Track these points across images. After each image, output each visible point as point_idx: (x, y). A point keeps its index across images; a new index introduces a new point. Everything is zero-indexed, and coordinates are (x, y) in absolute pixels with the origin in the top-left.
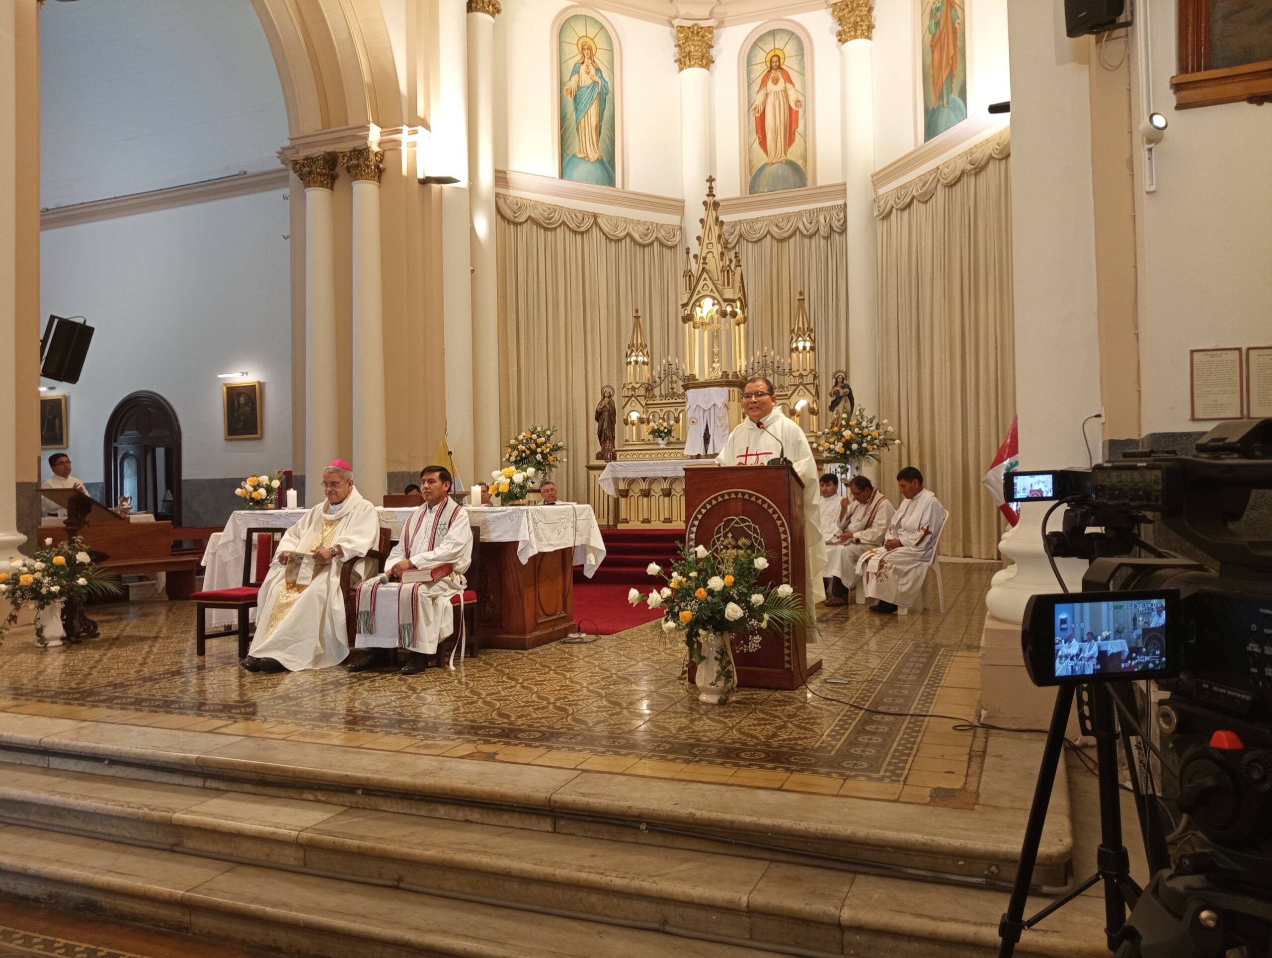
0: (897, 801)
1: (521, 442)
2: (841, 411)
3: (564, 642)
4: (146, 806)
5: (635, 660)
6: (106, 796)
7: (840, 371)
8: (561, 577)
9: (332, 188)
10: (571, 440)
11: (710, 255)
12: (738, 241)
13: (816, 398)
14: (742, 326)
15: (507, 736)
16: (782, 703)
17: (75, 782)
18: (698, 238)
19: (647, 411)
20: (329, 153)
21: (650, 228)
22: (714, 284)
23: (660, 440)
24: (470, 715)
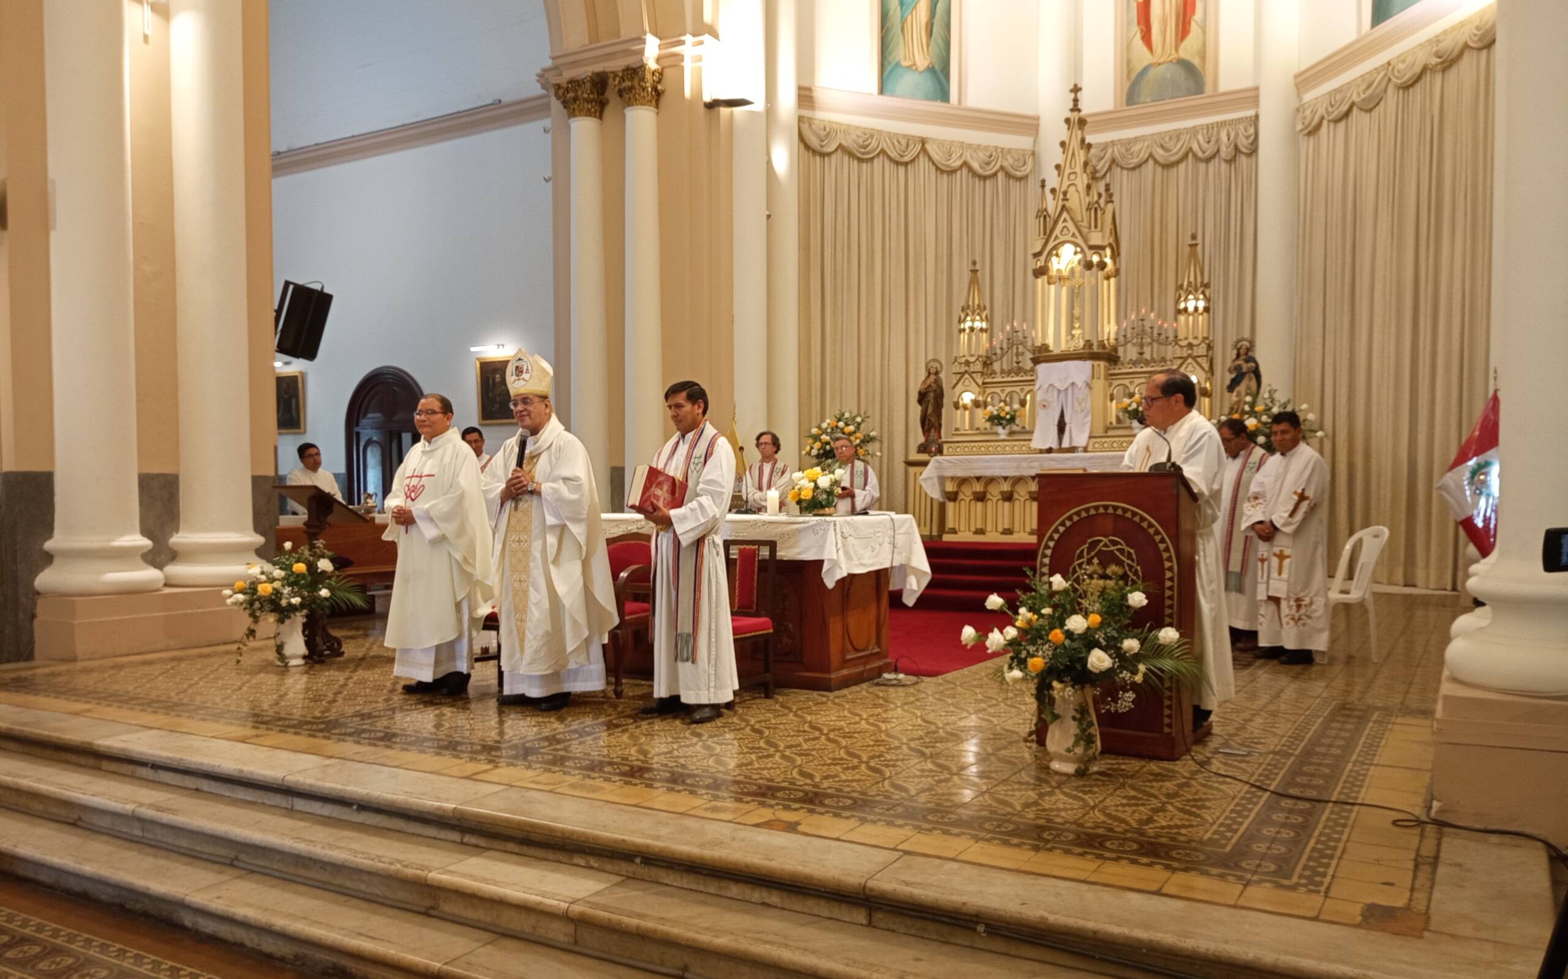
0: (1316, 919)
1: (825, 432)
2: (1243, 392)
3: (878, 684)
4: (400, 862)
5: (967, 711)
6: (355, 846)
7: (1243, 340)
8: (874, 605)
9: (601, 117)
10: (886, 427)
11: (1072, 189)
12: (1110, 168)
13: (1209, 375)
14: (1112, 280)
15: (811, 802)
16: (1160, 777)
17: (319, 828)
18: (1058, 167)
19: (984, 392)
20: (598, 74)
21: (993, 154)
22: (1077, 226)
23: (1000, 429)
24: (765, 772)
